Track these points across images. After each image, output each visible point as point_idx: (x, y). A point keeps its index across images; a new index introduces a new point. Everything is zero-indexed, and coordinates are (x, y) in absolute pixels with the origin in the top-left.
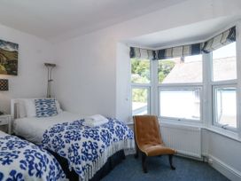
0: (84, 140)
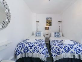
0: (56, 46)
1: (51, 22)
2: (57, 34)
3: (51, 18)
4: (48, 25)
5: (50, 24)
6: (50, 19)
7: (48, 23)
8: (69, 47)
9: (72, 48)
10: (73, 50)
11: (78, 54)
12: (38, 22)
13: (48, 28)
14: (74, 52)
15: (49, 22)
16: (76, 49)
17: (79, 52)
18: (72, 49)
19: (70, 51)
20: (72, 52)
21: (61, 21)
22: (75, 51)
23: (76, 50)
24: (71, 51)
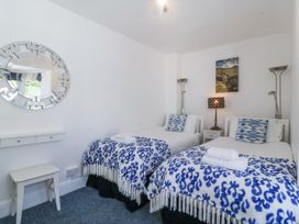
1: (236, 77)
2: (249, 128)
3: (237, 59)
4: (224, 91)
5: (233, 85)
6: (230, 65)
7: (221, 83)
8: (201, 177)
9: (209, 181)
10: (210, 191)
11: (228, 212)
12: (183, 80)
13: (221, 104)
14: (213, 198)
15: (228, 79)
16: (224, 189)
17: (235, 206)
18: (208, 185)
19: (198, 189)
20: (206, 198)
21: (285, 68)
22: (217, 196)
23: (224, 195)
24: (200, 193)
